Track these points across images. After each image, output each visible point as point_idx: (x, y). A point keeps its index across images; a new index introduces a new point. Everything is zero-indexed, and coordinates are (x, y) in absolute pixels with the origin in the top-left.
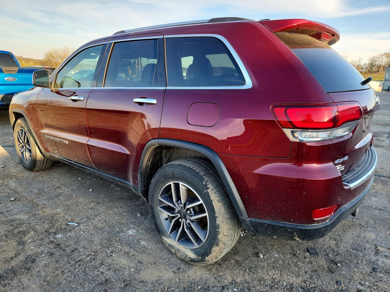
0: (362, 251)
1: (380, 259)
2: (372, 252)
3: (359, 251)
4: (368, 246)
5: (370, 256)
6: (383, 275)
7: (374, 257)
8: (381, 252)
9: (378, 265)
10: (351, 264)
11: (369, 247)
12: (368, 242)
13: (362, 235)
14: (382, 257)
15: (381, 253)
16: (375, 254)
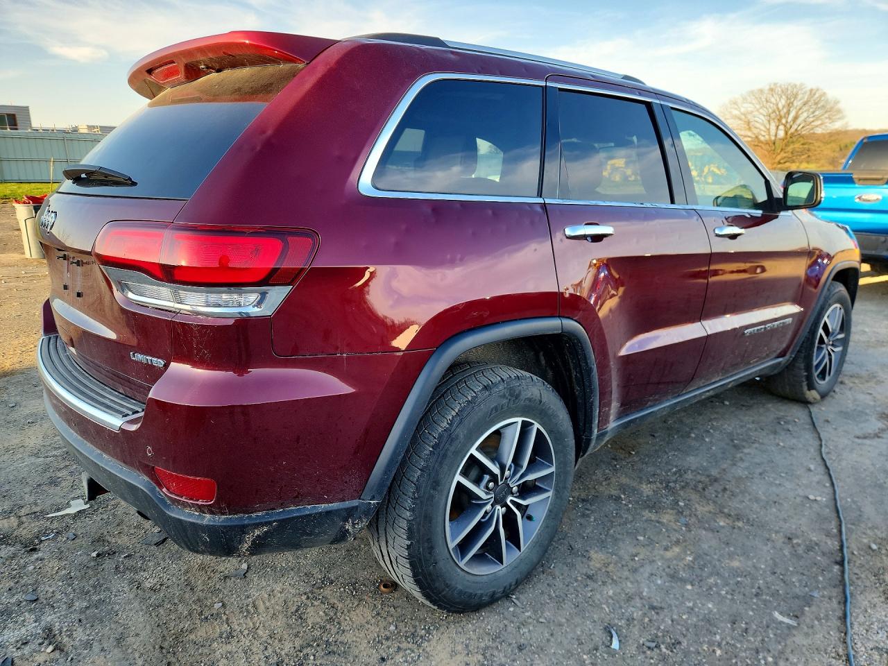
0: (82, 611)
1: (34, 625)
2: (62, 628)
3: (87, 608)
4: (80, 635)
5: (58, 615)
6: (11, 601)
7: (49, 619)
8: (40, 644)
9: (30, 611)
10: (78, 574)
11: (74, 633)
12: (88, 645)
13: (116, 651)
14: (32, 636)
15: (40, 641)
16: (50, 630)
